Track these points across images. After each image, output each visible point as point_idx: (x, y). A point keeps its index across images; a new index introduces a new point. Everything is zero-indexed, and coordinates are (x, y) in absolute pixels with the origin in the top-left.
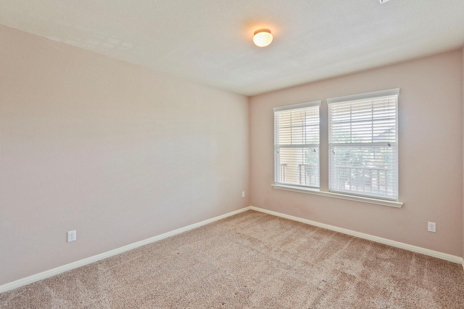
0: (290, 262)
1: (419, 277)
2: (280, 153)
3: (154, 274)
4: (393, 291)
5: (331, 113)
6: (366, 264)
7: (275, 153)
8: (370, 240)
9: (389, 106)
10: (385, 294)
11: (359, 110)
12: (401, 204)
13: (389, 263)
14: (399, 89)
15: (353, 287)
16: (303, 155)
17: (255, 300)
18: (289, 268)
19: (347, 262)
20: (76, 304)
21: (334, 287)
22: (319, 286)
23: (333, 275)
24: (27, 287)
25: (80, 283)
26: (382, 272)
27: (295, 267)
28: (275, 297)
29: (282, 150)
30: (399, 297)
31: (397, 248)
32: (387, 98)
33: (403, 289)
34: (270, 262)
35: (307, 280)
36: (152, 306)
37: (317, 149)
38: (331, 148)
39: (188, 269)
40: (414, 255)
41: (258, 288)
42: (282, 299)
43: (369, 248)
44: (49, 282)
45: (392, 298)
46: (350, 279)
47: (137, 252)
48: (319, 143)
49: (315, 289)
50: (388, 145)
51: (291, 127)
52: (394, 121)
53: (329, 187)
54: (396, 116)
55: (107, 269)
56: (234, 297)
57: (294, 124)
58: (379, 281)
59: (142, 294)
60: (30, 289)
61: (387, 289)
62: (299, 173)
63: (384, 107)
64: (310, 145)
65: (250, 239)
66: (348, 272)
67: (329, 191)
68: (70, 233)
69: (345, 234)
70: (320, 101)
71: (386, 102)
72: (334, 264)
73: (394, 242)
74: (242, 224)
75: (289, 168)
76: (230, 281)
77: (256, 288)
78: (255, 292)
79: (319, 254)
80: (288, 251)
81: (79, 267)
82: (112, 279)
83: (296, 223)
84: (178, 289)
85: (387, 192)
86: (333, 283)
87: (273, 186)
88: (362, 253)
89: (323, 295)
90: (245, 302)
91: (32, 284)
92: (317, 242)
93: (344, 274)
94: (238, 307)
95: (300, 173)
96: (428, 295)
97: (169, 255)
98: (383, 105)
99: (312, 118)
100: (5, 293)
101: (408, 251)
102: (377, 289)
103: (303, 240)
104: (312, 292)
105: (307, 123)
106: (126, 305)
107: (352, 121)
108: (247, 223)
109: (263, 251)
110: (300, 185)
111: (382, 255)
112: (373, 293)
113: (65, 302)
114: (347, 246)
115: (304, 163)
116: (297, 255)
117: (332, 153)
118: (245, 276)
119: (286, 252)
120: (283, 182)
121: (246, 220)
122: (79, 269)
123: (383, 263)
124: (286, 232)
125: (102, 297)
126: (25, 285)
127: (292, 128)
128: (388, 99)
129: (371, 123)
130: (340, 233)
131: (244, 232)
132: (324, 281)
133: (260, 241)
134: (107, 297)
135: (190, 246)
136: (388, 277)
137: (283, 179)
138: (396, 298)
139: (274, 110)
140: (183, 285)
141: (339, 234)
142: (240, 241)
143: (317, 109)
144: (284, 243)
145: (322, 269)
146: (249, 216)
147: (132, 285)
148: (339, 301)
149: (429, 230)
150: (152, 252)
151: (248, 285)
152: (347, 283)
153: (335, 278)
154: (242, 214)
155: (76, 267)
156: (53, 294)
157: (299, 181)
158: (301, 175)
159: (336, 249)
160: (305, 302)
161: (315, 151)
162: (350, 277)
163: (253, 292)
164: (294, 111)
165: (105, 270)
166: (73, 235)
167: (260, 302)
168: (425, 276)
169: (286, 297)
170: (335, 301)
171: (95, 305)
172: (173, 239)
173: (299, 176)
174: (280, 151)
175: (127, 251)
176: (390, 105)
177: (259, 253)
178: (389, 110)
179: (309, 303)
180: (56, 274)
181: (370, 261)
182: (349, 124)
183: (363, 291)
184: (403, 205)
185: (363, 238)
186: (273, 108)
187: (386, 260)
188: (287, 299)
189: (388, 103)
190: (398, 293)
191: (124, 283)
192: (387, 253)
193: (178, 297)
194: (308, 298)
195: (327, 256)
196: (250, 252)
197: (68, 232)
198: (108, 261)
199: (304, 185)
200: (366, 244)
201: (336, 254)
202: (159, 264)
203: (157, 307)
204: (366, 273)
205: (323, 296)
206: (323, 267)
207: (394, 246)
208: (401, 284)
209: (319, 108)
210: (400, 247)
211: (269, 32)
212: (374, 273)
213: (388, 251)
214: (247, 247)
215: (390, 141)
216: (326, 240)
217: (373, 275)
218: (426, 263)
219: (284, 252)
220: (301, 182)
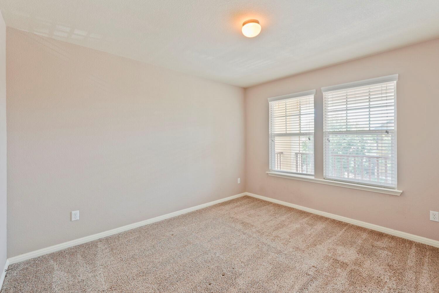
0: (281, 247)
1: (418, 267)
2: (276, 141)
3: (147, 253)
4: (388, 281)
5: (326, 102)
6: (360, 252)
7: (270, 141)
8: (366, 227)
9: (386, 93)
10: (379, 282)
11: (355, 97)
12: (400, 193)
13: (386, 252)
14: (397, 75)
15: (344, 274)
16: (299, 143)
17: (241, 282)
18: (280, 252)
19: (340, 249)
20: (74, 277)
21: (325, 274)
22: (309, 271)
23: (324, 261)
24: (35, 260)
25: (81, 258)
26: (378, 260)
27: (286, 252)
28: (262, 280)
29: (277, 139)
30: (395, 287)
31: (395, 237)
32: (384, 85)
33: (399, 279)
34: (260, 246)
35: (297, 265)
36: (142, 283)
37: (312, 138)
38: (326, 136)
39: (180, 250)
40: (414, 244)
41: (246, 271)
42: (269, 283)
43: (364, 236)
44: (53, 256)
45: (386, 288)
46: (342, 266)
47: (134, 232)
48: (313, 131)
49: (303, 275)
50: (386, 132)
51: (286, 116)
52: (393, 108)
53: (324, 175)
54: (394, 102)
55: (106, 246)
56: (221, 278)
57: (289, 113)
58: (373, 269)
59: (135, 271)
60: (36, 262)
61: (382, 278)
62: (295, 161)
63: (382, 94)
64: (305, 133)
65: (243, 223)
66: (341, 259)
67: (324, 179)
68: (73, 212)
69: (340, 222)
70: (315, 90)
71: (384, 89)
72: (326, 251)
73: (392, 230)
74: (236, 209)
75: (285, 156)
76: (219, 262)
77: (244, 270)
78: (243, 274)
79: (311, 241)
80: (279, 236)
81: (82, 243)
82: (109, 256)
83: (290, 209)
84: (169, 267)
85: (386, 180)
86: (323, 270)
87: (268, 173)
88: (357, 241)
89: (312, 280)
90: (232, 284)
91: (39, 257)
92: (310, 228)
93: (336, 261)
94: (225, 288)
95: (297, 161)
96: (428, 287)
97: (164, 236)
98: (380, 92)
99: (306, 107)
100: (15, 264)
101: (408, 241)
102: (370, 277)
103: (296, 226)
104: (300, 277)
105: (301, 111)
106: (119, 281)
107: (348, 108)
108: (241, 209)
109: (254, 235)
110: (296, 172)
111: (379, 244)
112: (366, 281)
113: (65, 275)
114: (341, 233)
115: (301, 152)
116: (289, 241)
117: (327, 141)
118: (234, 258)
119: (277, 236)
120: (279, 169)
121: (241, 205)
122: (81, 246)
123: (380, 251)
124: (280, 218)
125: (98, 271)
126: (33, 258)
127: (287, 118)
128: (386, 85)
129: (368, 110)
130: (335, 220)
131: (238, 217)
132: (314, 267)
133: (252, 226)
134: (103, 272)
135: (184, 228)
136: (384, 266)
137: (279, 167)
138: (391, 287)
139: (268, 100)
140: (174, 265)
141: (333, 221)
142: (233, 225)
143: (311, 98)
144: (277, 229)
145: (313, 255)
146: (244, 201)
147: (126, 262)
148: (328, 288)
149: (431, 218)
150: (148, 233)
151: (236, 267)
152: (339, 270)
153: (327, 265)
154: (237, 200)
155: (79, 244)
156: (56, 267)
157: (295, 169)
158: (297, 163)
159: (330, 235)
160: (293, 287)
161: (309, 139)
162: (342, 264)
163: (240, 275)
164: (289, 101)
165: (104, 248)
166: (76, 215)
167: (246, 284)
168: (426, 267)
169: (274, 281)
170: (324, 287)
171: (91, 279)
172: (169, 222)
173: (295, 164)
174: (276, 139)
175: (126, 231)
176: (388, 91)
177: (250, 236)
178: (386, 96)
179: (297, 287)
180: (61, 249)
181: (365, 249)
182: (345, 112)
183: (355, 279)
184: (402, 193)
185: (359, 225)
186: (268, 99)
187: (383, 248)
188: (274, 283)
189: (386, 90)
190: (394, 282)
191: (119, 260)
192: (384, 241)
193: (167, 276)
194: (296, 283)
195: (320, 242)
196: (241, 236)
197: (72, 212)
198: (107, 239)
199: (301, 172)
200: (362, 231)
201: (330, 241)
202: (153, 244)
203: (147, 283)
204: (359, 261)
205: (312, 282)
206: (314, 253)
207: (393, 235)
208: (397, 274)
209: (313, 97)
210: (399, 236)
211: (257, 22)
212: (369, 262)
213: (386, 239)
214: (239, 231)
215: (389, 128)
216: (320, 226)
217: (367, 263)
218: (428, 253)
219: (275, 237)
220: (297, 170)
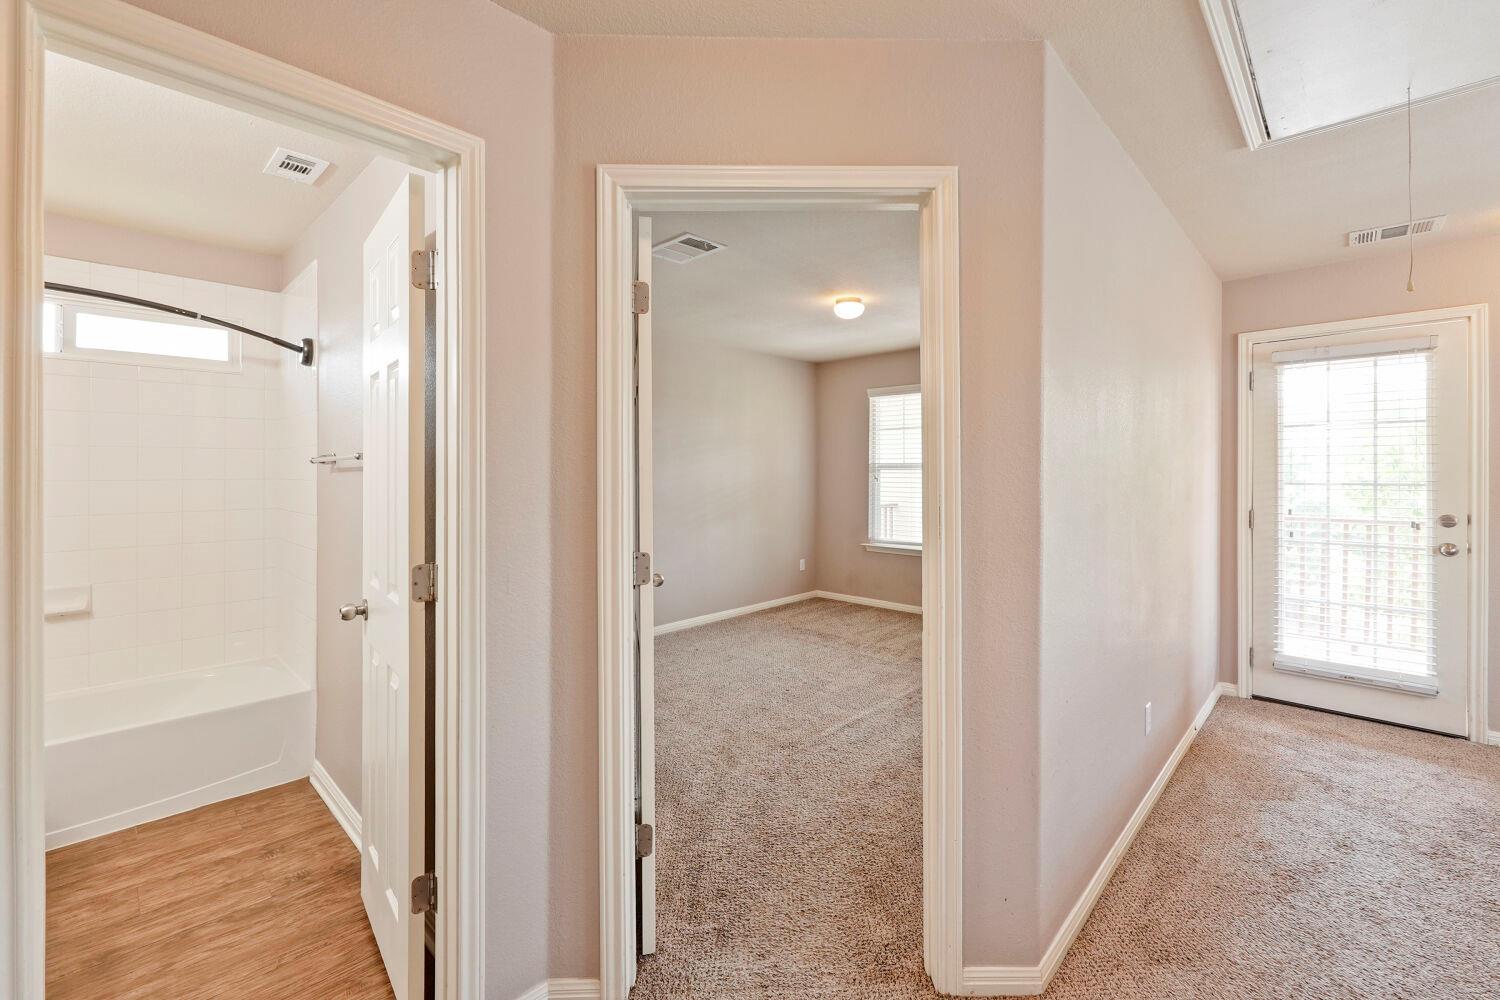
2: (882, 480)
7: (870, 479)
29: (885, 475)
51: (903, 428)
65: (819, 634)
87: (865, 546)
108: (811, 616)
121: (810, 611)
131: (808, 627)
137: (889, 532)
139: (868, 394)
146: (814, 606)
154: (800, 604)
174: (882, 475)
186: (868, 390)
196: (821, 648)
211: (859, 301)
214: (816, 643)
